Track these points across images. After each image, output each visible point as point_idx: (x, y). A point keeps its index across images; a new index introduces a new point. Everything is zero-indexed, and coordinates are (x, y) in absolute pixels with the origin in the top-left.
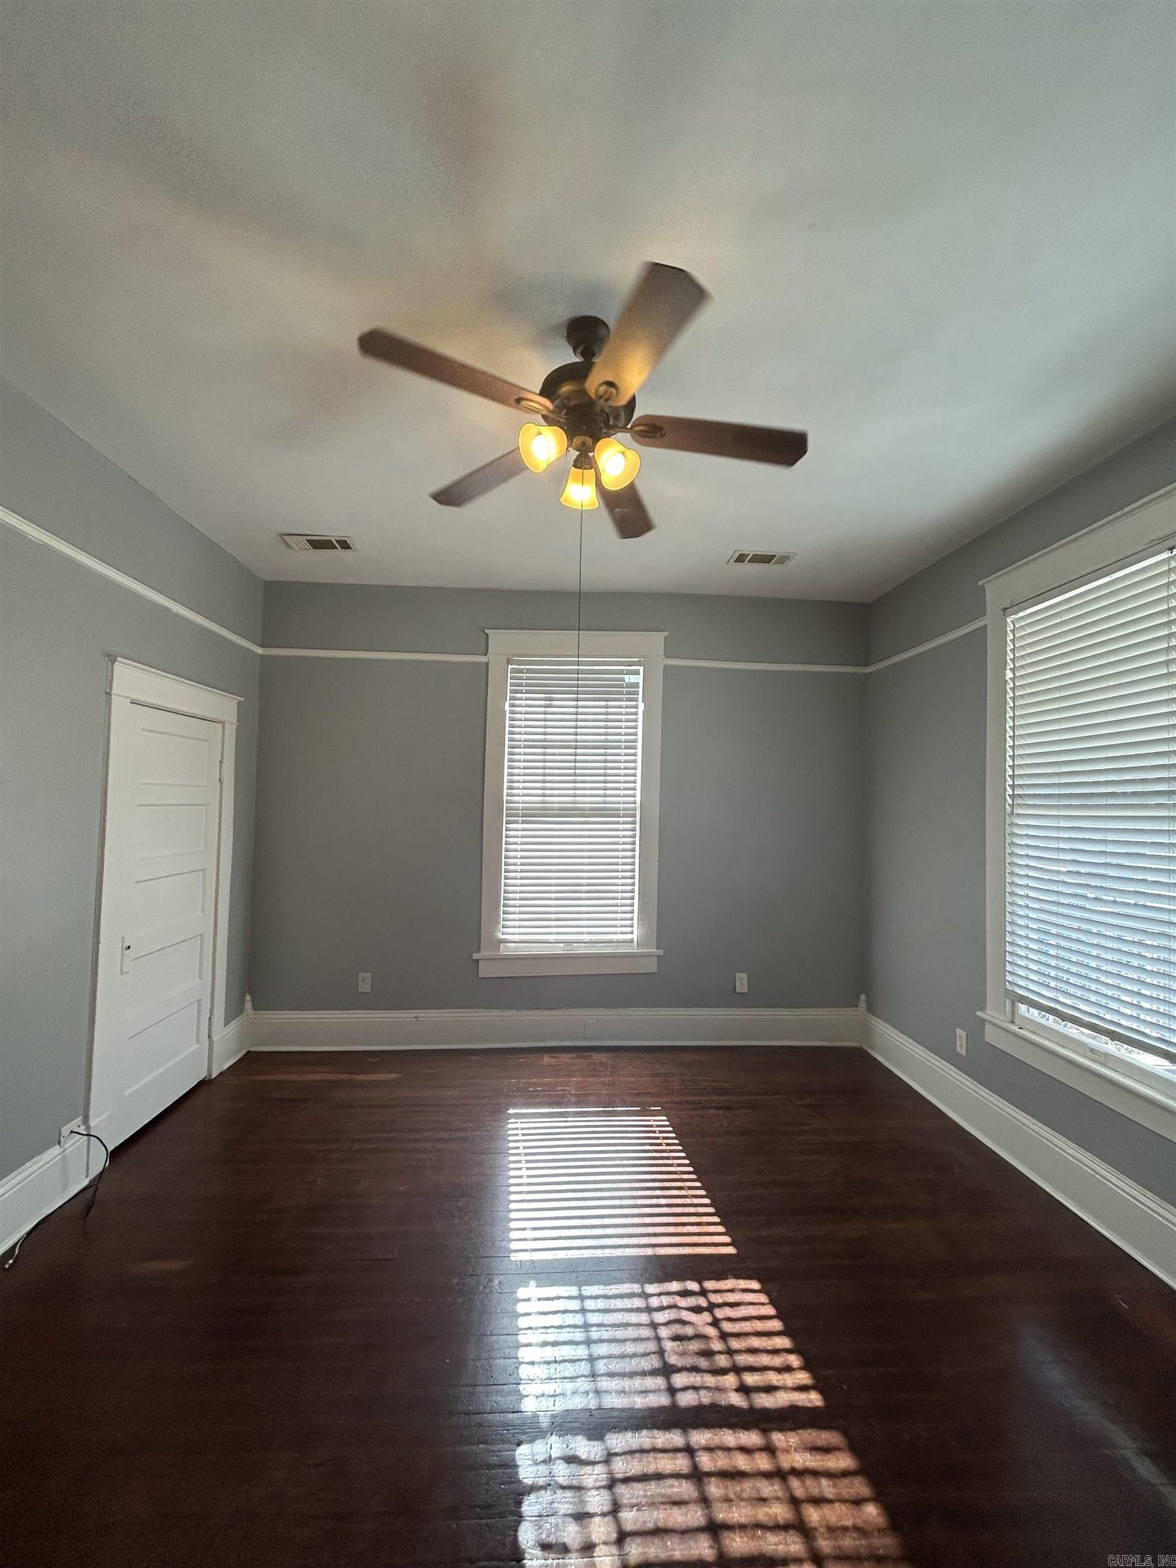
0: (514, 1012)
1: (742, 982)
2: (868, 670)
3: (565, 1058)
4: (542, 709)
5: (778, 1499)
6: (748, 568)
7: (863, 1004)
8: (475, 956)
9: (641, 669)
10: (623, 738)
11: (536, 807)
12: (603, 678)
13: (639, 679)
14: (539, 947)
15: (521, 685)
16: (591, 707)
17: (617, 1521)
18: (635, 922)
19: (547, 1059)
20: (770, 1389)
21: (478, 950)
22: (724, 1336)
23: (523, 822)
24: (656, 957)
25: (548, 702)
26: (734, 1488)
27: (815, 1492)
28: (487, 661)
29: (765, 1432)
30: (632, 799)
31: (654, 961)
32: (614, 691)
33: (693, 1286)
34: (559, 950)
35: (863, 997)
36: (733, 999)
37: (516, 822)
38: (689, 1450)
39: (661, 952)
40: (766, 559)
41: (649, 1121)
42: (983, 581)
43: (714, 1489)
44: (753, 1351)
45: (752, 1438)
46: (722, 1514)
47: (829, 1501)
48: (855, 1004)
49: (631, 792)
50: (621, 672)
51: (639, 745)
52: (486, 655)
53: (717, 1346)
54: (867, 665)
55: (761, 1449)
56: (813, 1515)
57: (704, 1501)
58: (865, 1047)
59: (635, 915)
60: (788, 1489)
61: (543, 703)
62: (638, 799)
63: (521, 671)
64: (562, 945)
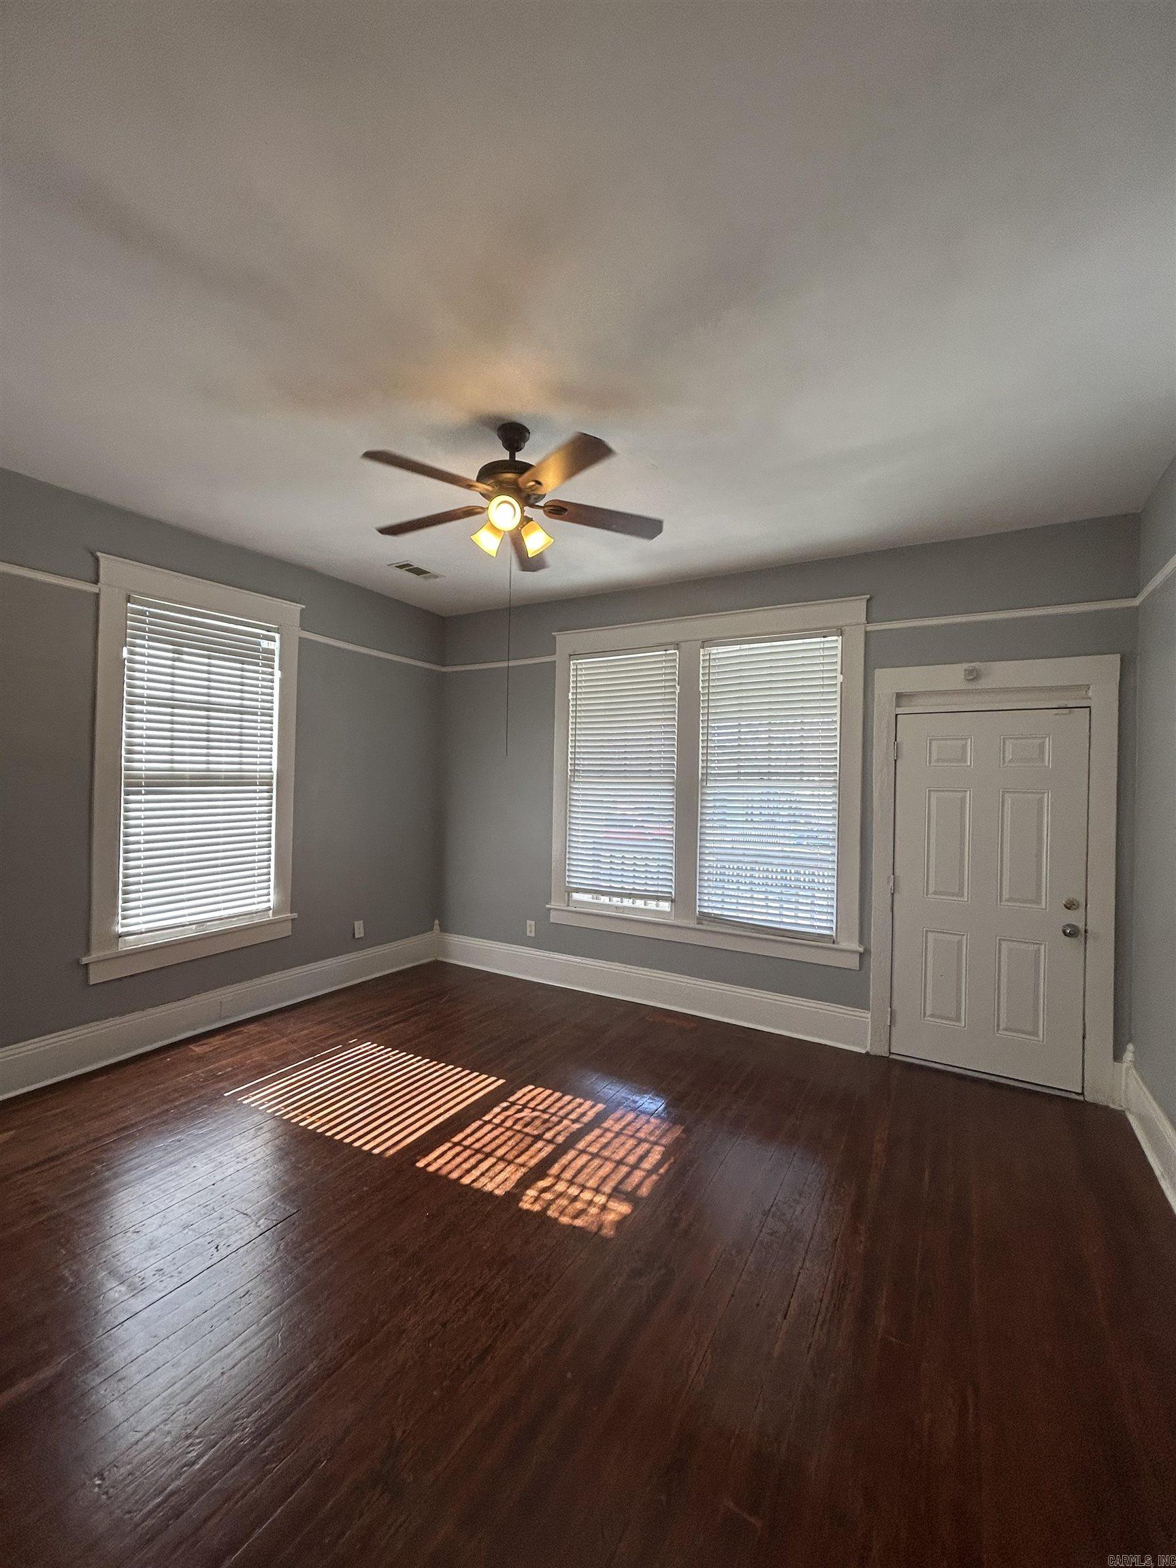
0: (137, 1015)
1: (359, 929)
2: (444, 669)
3: (216, 1041)
4: (170, 663)
5: (627, 1139)
6: (404, 573)
7: (437, 927)
8: (85, 960)
9: (277, 636)
10: (259, 704)
11: (160, 775)
12: (240, 639)
13: (275, 646)
14: (167, 934)
15: (143, 630)
16: (225, 668)
17: (589, 1188)
18: (272, 890)
19: (197, 1049)
20: (584, 1114)
21: (87, 951)
22: (544, 1111)
23: (148, 793)
24: (290, 922)
25: (176, 655)
26: (610, 1149)
27: (634, 1129)
28: (98, 592)
29: (599, 1127)
30: (268, 767)
31: (290, 925)
32: (248, 654)
33: (505, 1104)
34: (191, 932)
35: (437, 922)
36: (356, 944)
37: (139, 793)
38: (583, 1152)
39: (295, 915)
40: (419, 572)
41: (360, 1049)
42: (556, 633)
43: (606, 1153)
44: (561, 1108)
45: (597, 1132)
46: (617, 1157)
47: (640, 1128)
48: (431, 929)
49: (268, 760)
50: (257, 636)
51: (276, 712)
52: (96, 584)
53: (546, 1116)
54: (443, 665)
55: (605, 1132)
56: (641, 1135)
57: (607, 1159)
58: (440, 959)
59: (272, 884)
60: (627, 1135)
61: (171, 655)
62: (275, 767)
63: (143, 613)
64: (194, 926)
